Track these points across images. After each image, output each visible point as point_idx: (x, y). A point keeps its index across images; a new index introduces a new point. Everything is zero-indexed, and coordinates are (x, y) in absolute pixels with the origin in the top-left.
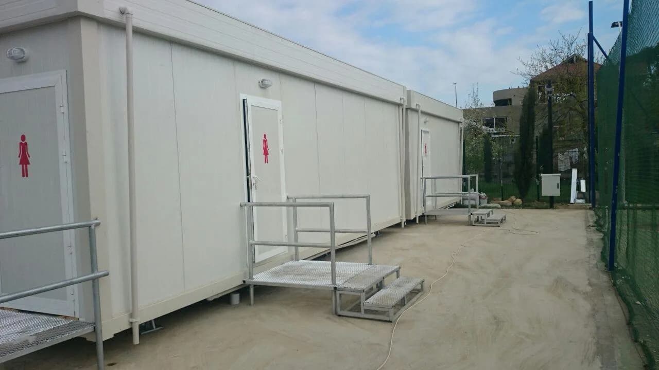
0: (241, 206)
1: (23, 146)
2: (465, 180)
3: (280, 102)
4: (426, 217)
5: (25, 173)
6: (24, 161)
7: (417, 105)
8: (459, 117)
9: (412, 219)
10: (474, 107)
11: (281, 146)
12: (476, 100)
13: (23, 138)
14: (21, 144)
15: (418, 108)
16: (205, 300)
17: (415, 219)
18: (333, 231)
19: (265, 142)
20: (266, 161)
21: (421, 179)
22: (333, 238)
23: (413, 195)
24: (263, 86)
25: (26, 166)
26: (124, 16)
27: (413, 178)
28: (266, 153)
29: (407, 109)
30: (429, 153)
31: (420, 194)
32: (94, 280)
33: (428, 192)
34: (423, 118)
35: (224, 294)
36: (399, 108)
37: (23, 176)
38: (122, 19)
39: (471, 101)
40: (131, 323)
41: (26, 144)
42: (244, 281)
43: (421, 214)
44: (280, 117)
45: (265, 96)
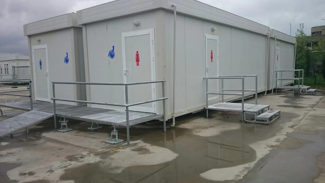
0: (204, 79)
1: (137, 55)
2: (296, 73)
3: (218, 36)
4: (277, 90)
5: (138, 65)
6: (138, 60)
7: (274, 36)
8: (294, 42)
9: (270, 90)
10: (301, 36)
11: (218, 55)
12: (302, 33)
13: (137, 52)
14: (136, 54)
15: (275, 37)
16: (191, 113)
17: (271, 90)
18: (243, 91)
19: (212, 53)
20: (212, 61)
21: (275, 71)
22: (243, 93)
23: (271, 79)
24: (213, 30)
25: (138, 62)
26: (174, 8)
27: (272, 71)
28: (212, 58)
29: (270, 38)
30: (279, 59)
31: (275, 78)
32: (164, 100)
33: (278, 78)
34: (276, 42)
35: (197, 112)
36: (266, 37)
37: (137, 65)
38: (173, 9)
39: (299, 33)
40: (172, 116)
41: (138, 54)
42: (204, 108)
43: (274, 88)
44: (218, 42)
45: (213, 34)
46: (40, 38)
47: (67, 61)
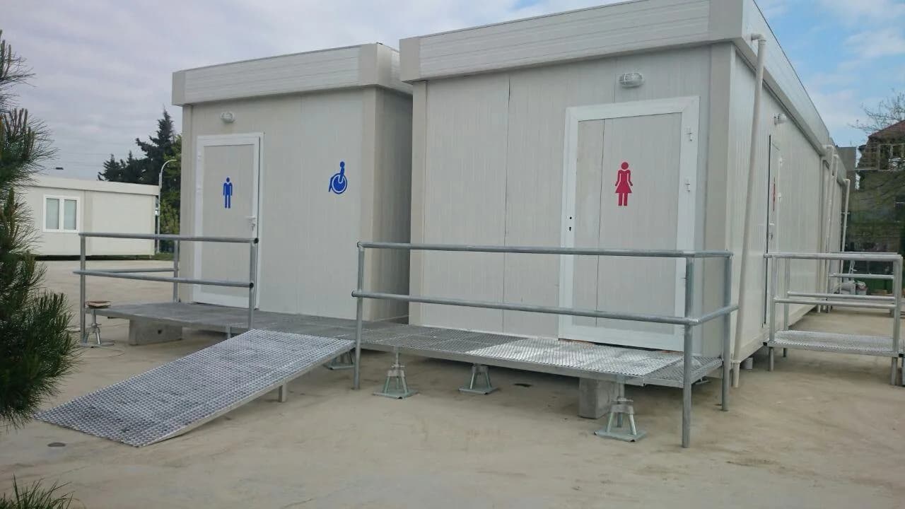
1: (624, 174)
19: (774, 186)
25: (626, 195)
28: (774, 199)
41: (628, 171)
46: (234, 115)
47: (338, 184)
